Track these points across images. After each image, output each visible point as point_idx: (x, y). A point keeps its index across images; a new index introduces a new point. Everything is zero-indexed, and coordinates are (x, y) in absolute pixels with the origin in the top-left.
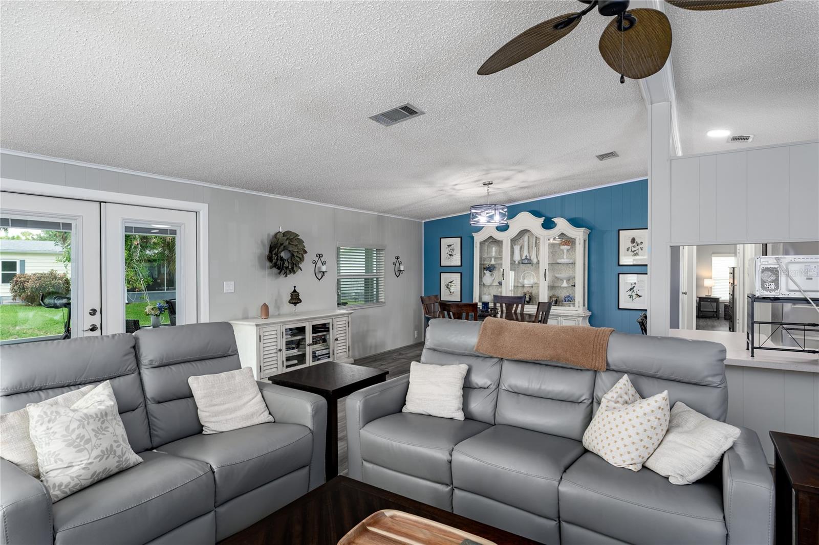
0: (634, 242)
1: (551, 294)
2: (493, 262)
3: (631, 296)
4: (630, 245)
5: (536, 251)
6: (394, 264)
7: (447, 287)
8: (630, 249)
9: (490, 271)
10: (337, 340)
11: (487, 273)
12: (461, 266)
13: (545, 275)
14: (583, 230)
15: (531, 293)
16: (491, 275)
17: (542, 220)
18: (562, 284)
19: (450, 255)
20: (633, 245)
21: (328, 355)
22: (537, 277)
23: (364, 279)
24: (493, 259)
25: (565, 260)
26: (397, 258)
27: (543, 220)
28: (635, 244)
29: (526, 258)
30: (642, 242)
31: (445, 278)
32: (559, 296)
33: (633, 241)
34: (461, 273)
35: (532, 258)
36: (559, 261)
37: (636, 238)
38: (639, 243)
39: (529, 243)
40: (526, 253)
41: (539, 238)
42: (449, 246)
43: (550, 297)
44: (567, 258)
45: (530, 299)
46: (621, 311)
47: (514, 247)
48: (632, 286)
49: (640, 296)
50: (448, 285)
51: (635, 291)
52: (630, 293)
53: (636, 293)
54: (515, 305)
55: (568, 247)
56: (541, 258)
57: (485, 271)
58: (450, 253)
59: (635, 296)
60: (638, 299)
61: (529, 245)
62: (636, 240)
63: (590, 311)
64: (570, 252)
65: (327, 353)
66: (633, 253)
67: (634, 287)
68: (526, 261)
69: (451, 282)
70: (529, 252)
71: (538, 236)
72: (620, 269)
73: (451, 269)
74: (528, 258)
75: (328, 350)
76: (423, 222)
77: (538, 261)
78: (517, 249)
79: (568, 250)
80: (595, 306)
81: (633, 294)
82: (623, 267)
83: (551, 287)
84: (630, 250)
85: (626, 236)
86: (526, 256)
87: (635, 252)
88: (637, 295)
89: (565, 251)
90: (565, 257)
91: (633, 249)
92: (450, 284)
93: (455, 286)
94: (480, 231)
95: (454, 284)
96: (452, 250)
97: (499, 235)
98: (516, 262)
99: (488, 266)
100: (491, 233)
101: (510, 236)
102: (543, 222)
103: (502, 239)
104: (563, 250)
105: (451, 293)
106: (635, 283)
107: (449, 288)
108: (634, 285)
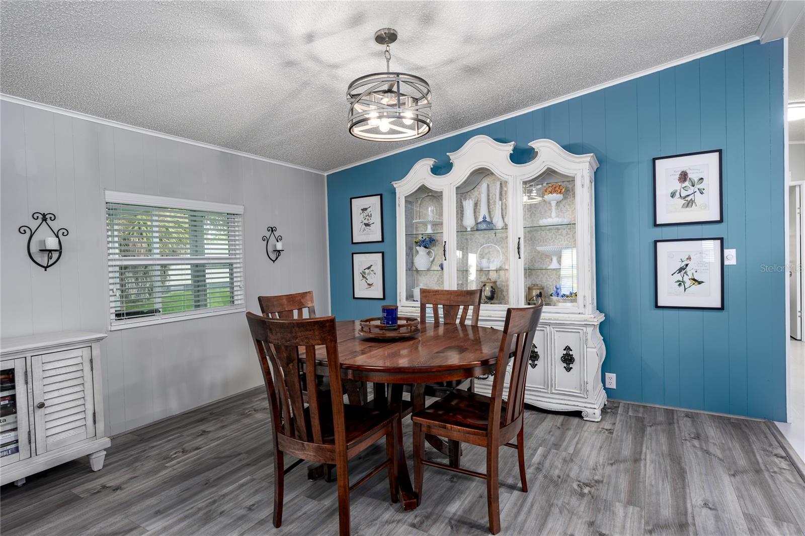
0: (685, 180)
1: (529, 284)
2: (429, 230)
3: (680, 283)
4: (677, 186)
5: (502, 209)
6: (266, 240)
7: (363, 276)
8: (677, 193)
9: (425, 247)
10: (41, 406)
11: (422, 250)
12: (383, 241)
13: (519, 248)
14: (589, 159)
15: (495, 282)
16: (429, 253)
17: (509, 148)
18: (549, 265)
19: (367, 225)
20: (684, 185)
21: (13, 446)
22: (503, 253)
23: (189, 267)
24: (429, 227)
25: (553, 219)
26: (272, 230)
27: (512, 148)
28: (687, 184)
29: (485, 221)
30: (702, 179)
31: (361, 261)
32: (545, 285)
33: (684, 177)
34: (383, 253)
35: (494, 221)
36: (543, 222)
37: (688, 172)
38: (696, 180)
39: (488, 196)
40: (483, 211)
41: (506, 182)
42: (364, 210)
43: (529, 288)
44: (557, 216)
45: (493, 292)
46: (660, 311)
47: (464, 203)
48: (683, 264)
49: (700, 283)
50: (364, 273)
51: (689, 273)
52: (678, 277)
53: (691, 277)
54: (462, 307)
55: (560, 196)
56: (509, 220)
57: (418, 248)
58: (366, 222)
59: (688, 283)
60: (697, 287)
61: (488, 199)
62: (690, 176)
63: (601, 312)
64: (561, 206)
65: (13, 439)
66: (683, 202)
67: (687, 265)
68: (484, 226)
69: (369, 268)
70: (489, 212)
71: (504, 177)
72: (658, 233)
73: (367, 247)
74: (488, 219)
75: (13, 434)
76: (326, 175)
77: (506, 225)
78: (468, 205)
80: (610, 302)
81: (686, 279)
82: (664, 229)
83: (530, 271)
84: (678, 195)
85: (667, 170)
86: (485, 218)
87: (689, 199)
88: (694, 280)
89: (554, 204)
90: (554, 214)
91: (684, 194)
92: (367, 271)
93: (375, 274)
94: (405, 178)
95: (373, 271)
96: (367, 217)
97: (436, 183)
98: (467, 229)
99: (422, 238)
100: (424, 181)
101: (455, 184)
102: (512, 152)
103: (441, 190)
104: (550, 203)
105: (369, 284)
106: (689, 258)
107: (366, 278)
108: (686, 262)
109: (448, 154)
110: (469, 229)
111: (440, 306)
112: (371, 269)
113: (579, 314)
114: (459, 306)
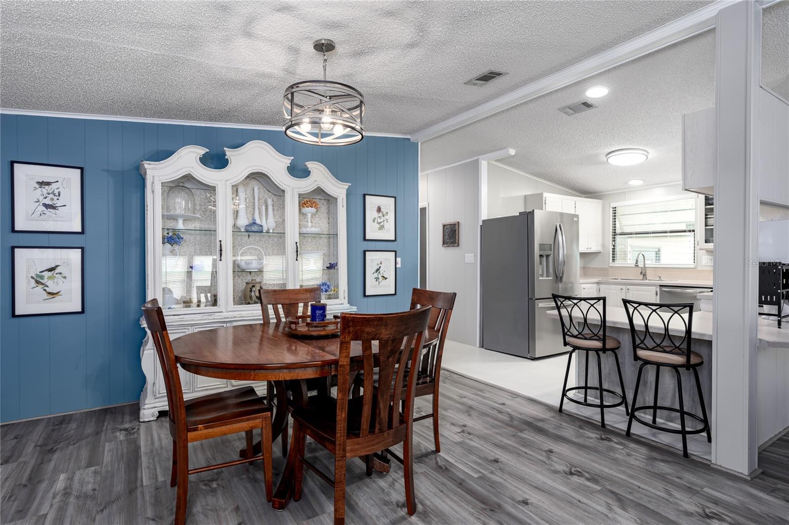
0: (380, 212)
2: (181, 226)
3: (377, 279)
4: (376, 215)
8: (376, 220)
12: (83, 232)
13: (297, 252)
16: (172, 252)
17: (287, 161)
20: (379, 216)
24: (180, 222)
28: (380, 214)
30: (387, 212)
33: (379, 210)
34: (82, 249)
36: (303, 230)
37: (381, 207)
38: (385, 213)
40: (254, 214)
44: (313, 227)
46: (366, 299)
48: (379, 266)
49: (386, 279)
51: (381, 273)
52: (376, 275)
53: (382, 275)
55: (313, 210)
56: (289, 224)
59: (381, 279)
60: (384, 281)
62: (382, 210)
66: (379, 226)
67: (380, 267)
71: (282, 187)
74: (258, 222)
79: (313, 215)
81: (379, 276)
82: (369, 243)
84: (376, 222)
85: (372, 204)
86: (254, 219)
87: (381, 224)
88: (383, 277)
89: (309, 215)
90: (310, 224)
91: (380, 221)
93: (65, 278)
94: (165, 161)
95: (61, 273)
96: (51, 196)
97: (207, 175)
98: (240, 229)
99: (168, 234)
100: (192, 170)
101: (231, 181)
102: (289, 165)
103: (214, 185)
104: (306, 215)
105: (49, 293)
106: (381, 263)
107: (43, 284)
108: (380, 266)
109: (225, 148)
110: (243, 230)
111: (280, 306)
112: (57, 271)
113: (341, 304)
114: (298, 303)
